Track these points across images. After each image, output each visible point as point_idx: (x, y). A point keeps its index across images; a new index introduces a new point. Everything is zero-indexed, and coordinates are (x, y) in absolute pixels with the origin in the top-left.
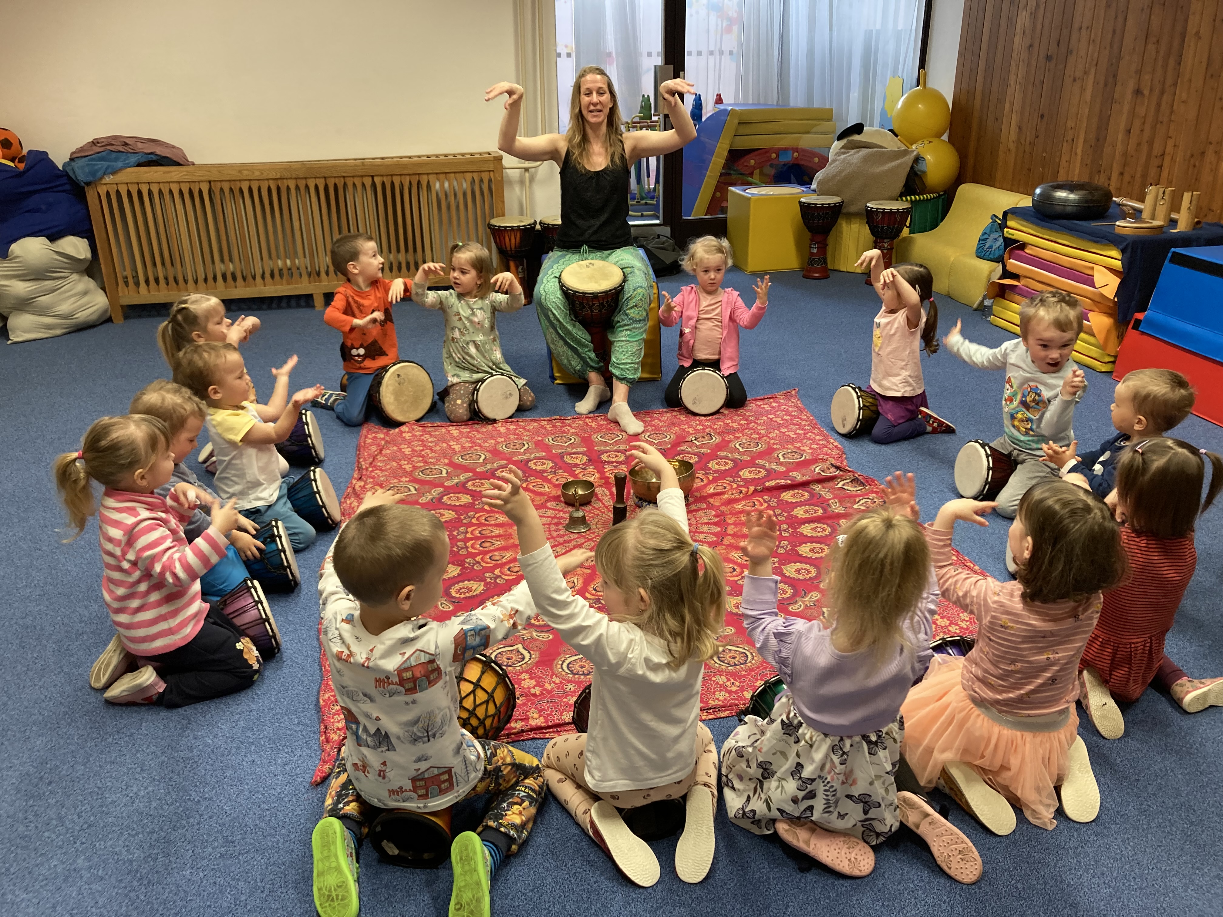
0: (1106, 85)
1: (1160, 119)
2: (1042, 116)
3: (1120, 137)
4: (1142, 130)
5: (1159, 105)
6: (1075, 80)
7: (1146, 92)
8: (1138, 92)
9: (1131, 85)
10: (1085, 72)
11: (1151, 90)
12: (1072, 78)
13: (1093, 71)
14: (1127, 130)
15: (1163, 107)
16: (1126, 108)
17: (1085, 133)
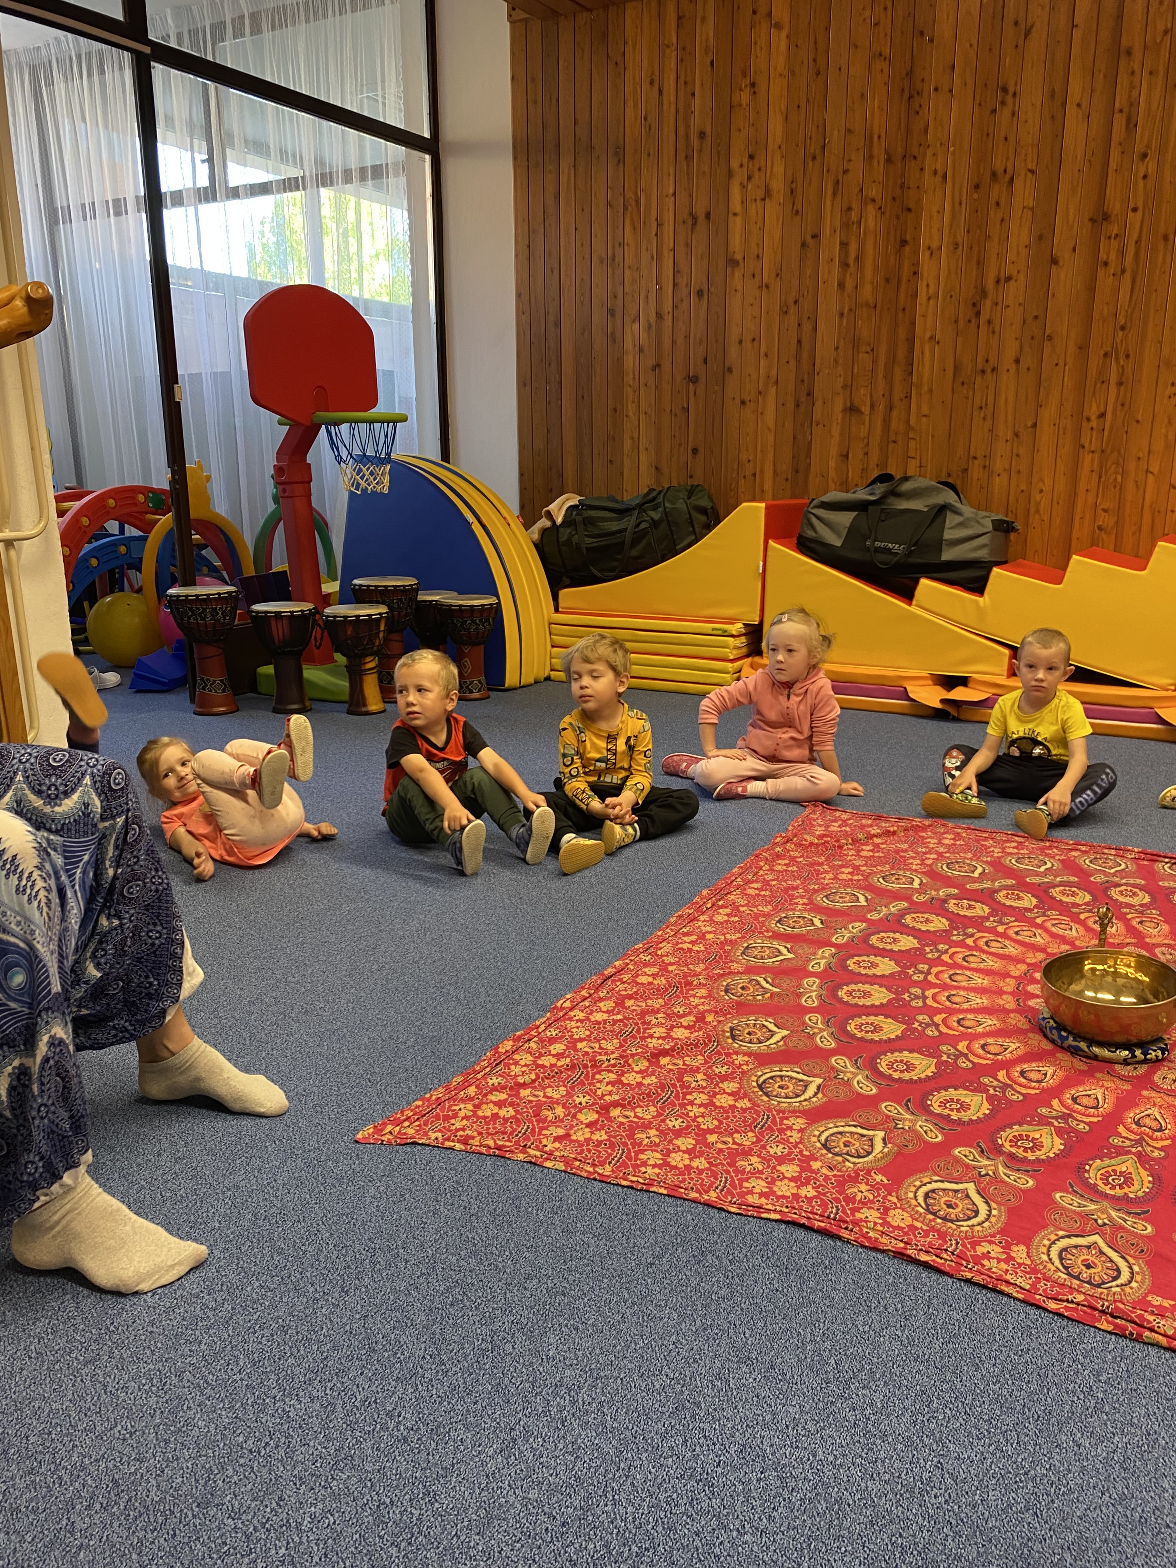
0: (797, 406)
1: (892, 437)
2: (695, 451)
3: (832, 464)
4: (866, 454)
5: (887, 422)
6: (743, 403)
7: (866, 409)
8: (852, 410)
9: (839, 404)
10: (760, 393)
11: (872, 406)
12: (738, 401)
13: (773, 391)
14: (841, 455)
15: (894, 425)
16: (836, 431)
17: (774, 465)
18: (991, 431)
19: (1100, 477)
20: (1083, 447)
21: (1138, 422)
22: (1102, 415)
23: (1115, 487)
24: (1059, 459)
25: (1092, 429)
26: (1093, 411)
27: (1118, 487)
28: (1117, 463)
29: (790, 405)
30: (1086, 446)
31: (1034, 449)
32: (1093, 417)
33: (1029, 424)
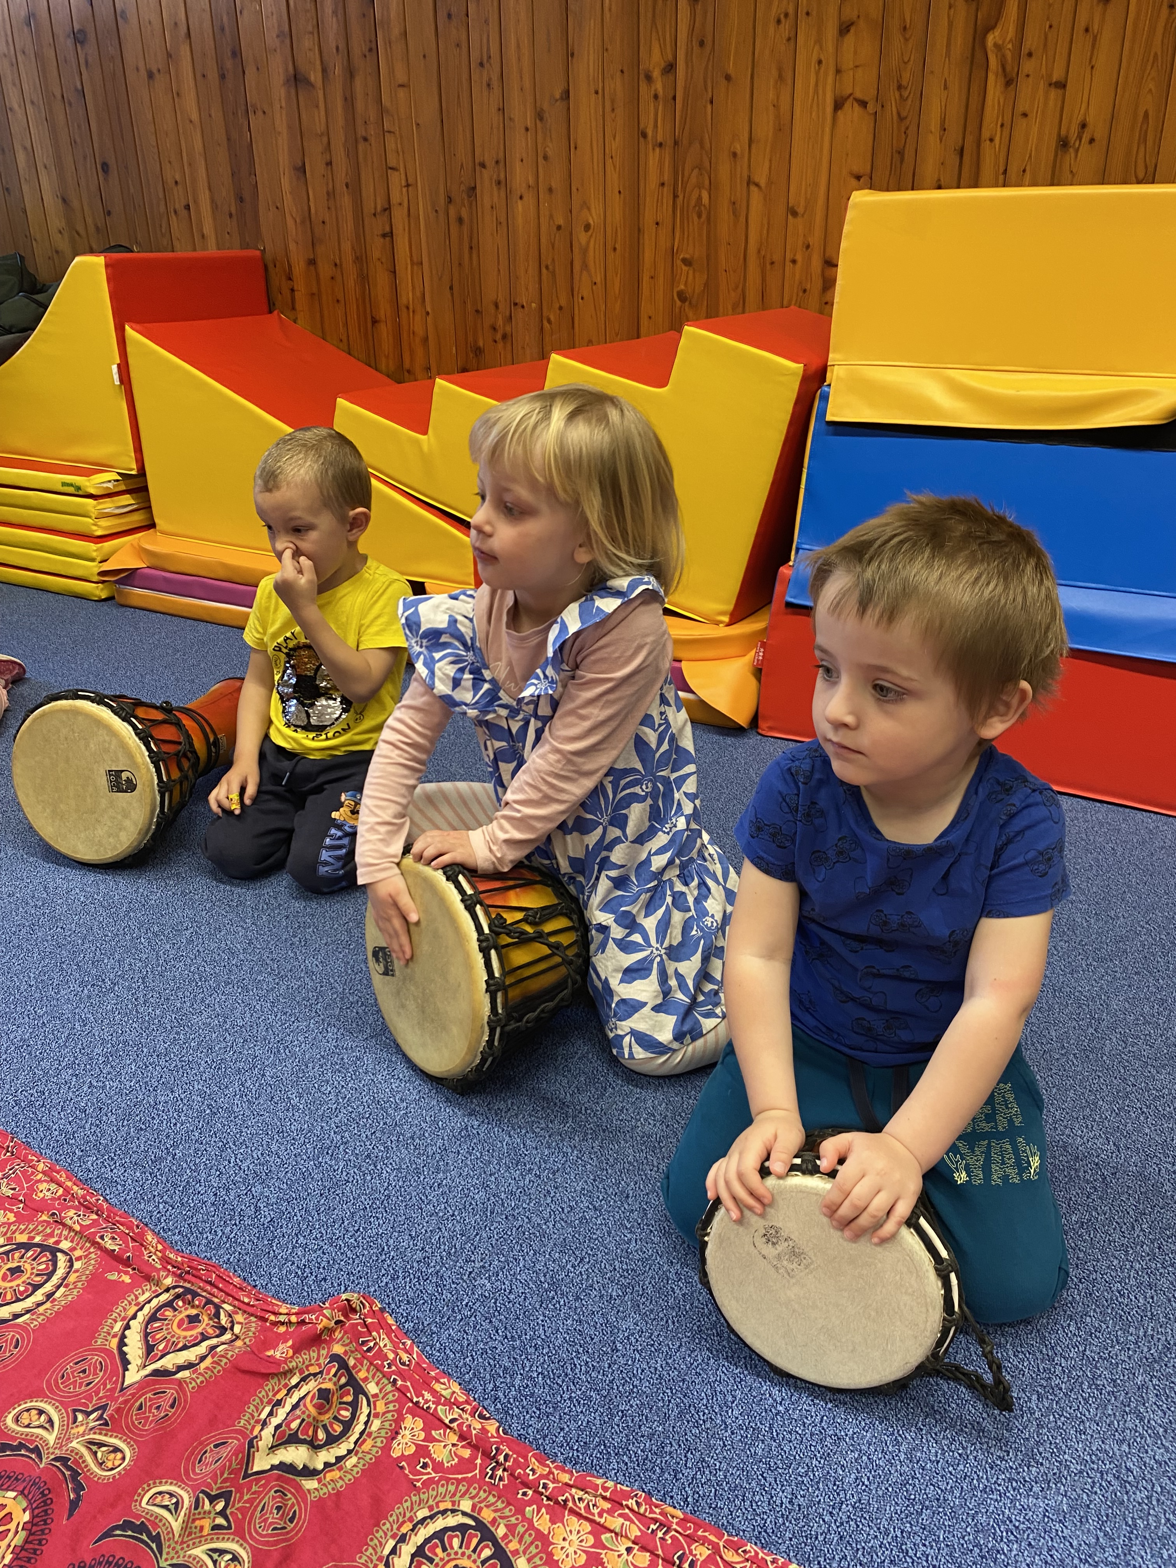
0: (223, 77)
1: (361, 132)
2: (105, 167)
3: (285, 184)
4: (329, 164)
5: (349, 101)
6: (150, 75)
7: (315, 77)
8: (297, 79)
9: (278, 70)
10: (169, 55)
11: (324, 70)
12: (143, 73)
13: (185, 50)
14: (296, 169)
15: (359, 105)
16: (281, 122)
17: (210, 189)
18: (501, 110)
19: (675, 196)
20: (644, 135)
21: (728, 78)
22: (670, 68)
23: (699, 216)
24: (609, 162)
25: (656, 97)
26: (655, 60)
27: (704, 216)
28: (700, 167)
29: (213, 76)
30: (650, 133)
31: (570, 145)
32: (656, 74)
33: (558, 96)
